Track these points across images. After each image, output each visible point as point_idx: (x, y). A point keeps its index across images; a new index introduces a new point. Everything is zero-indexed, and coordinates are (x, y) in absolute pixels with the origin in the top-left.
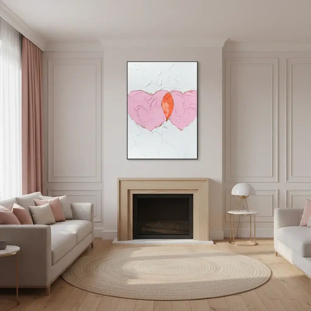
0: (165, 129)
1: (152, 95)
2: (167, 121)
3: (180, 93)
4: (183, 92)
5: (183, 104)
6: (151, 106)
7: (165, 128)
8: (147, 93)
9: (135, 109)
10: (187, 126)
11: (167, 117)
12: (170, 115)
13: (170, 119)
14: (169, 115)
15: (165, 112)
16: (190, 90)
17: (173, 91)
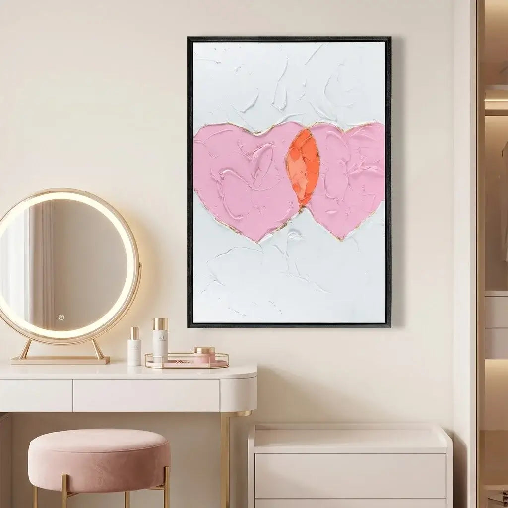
0: (297, 238)
1: (260, 137)
2: (300, 212)
3: (338, 130)
4: (346, 129)
5: (347, 163)
6: (258, 168)
7: (297, 234)
8: (247, 131)
9: (214, 179)
10: (356, 227)
11: (300, 201)
12: (310, 195)
13: (310, 206)
14: (308, 196)
15: (296, 187)
16: (364, 123)
17: (320, 127)
